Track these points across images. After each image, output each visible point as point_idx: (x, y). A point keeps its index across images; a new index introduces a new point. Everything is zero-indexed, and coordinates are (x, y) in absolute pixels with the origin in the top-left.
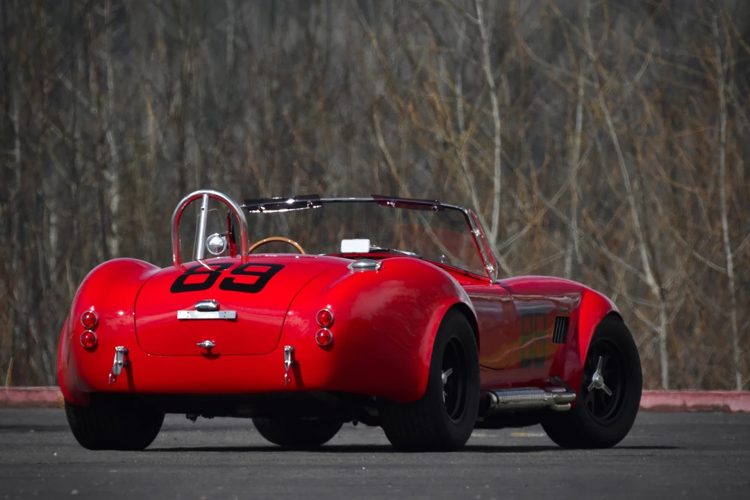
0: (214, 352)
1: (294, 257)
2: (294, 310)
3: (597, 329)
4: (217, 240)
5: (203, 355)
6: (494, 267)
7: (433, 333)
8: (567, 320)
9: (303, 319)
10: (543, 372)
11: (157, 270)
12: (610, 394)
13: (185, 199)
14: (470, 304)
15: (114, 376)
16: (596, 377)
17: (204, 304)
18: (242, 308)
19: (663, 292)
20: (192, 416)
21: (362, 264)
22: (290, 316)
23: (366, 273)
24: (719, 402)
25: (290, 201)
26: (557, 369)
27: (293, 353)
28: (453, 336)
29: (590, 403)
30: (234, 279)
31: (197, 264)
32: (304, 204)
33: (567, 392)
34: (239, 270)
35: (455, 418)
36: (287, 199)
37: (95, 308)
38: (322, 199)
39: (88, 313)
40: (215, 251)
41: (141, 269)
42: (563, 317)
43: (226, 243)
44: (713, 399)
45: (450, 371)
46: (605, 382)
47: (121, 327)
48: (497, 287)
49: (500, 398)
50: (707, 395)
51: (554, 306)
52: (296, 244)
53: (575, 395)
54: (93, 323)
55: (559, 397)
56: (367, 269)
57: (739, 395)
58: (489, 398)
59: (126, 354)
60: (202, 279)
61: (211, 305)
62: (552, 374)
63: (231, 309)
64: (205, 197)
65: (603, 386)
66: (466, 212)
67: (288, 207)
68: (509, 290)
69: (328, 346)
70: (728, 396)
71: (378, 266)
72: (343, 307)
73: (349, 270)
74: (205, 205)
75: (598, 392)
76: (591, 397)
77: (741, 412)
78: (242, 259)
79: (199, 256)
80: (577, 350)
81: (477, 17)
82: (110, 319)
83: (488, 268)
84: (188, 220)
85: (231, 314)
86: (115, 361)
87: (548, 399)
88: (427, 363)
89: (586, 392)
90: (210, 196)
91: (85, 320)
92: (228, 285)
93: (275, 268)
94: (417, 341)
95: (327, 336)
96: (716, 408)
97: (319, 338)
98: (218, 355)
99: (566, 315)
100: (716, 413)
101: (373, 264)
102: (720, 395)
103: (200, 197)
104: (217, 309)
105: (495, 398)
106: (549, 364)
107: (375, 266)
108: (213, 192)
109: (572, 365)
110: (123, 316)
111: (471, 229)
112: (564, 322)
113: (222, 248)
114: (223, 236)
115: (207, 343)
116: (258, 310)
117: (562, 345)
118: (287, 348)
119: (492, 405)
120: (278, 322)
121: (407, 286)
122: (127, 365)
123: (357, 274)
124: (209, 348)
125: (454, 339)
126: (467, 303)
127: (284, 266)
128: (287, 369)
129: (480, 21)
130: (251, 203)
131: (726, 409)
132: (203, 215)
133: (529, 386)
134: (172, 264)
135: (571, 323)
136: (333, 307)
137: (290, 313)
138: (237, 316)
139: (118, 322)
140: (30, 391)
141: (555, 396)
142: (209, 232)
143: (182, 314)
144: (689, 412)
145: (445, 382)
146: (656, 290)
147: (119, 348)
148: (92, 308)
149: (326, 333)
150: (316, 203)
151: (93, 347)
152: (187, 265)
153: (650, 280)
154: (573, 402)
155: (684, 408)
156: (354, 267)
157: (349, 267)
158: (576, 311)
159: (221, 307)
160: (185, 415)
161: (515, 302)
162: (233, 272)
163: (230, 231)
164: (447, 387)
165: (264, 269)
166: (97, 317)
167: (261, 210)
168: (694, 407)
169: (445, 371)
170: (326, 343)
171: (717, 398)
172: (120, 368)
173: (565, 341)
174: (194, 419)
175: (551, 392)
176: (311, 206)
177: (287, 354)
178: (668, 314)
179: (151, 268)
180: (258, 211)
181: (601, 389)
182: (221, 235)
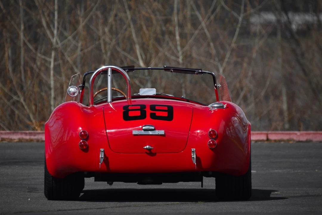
0: (152, 151)
5: (147, 153)
17: (148, 127)
20: (110, 183)
21: (216, 105)
34: (153, 108)
39: (83, 131)
54: (86, 137)
60: (137, 113)
61: (152, 127)
64: (109, 69)
69: (214, 149)
85: (162, 132)
86: (100, 156)
90: (112, 69)
91: (81, 135)
95: (214, 144)
97: (211, 144)
101: (222, 105)
104: (154, 130)
108: (113, 67)
115: (148, 147)
118: (193, 149)
124: (149, 150)
138: (165, 133)
143: (135, 132)
147: (102, 149)
149: (213, 141)
151: (86, 149)
156: (212, 107)
159: (156, 128)
160: (106, 182)
166: (87, 134)
170: (214, 147)
172: (102, 160)
174: (111, 184)
177: (194, 153)
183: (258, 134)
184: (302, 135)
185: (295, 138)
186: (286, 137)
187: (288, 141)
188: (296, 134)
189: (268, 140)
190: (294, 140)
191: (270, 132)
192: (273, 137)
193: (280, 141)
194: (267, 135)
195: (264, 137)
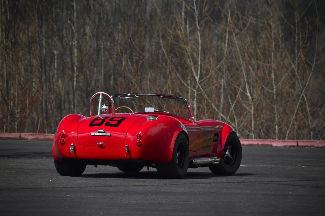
0: (103, 146)
1: (130, 114)
2: (129, 133)
3: (228, 137)
4: (105, 107)
5: (99, 147)
6: (195, 118)
7: (174, 140)
8: (218, 134)
9: (132, 136)
10: (210, 151)
11: (85, 118)
12: (232, 158)
13: (95, 95)
14: (186, 131)
15: (70, 153)
16: (227, 153)
17: (100, 131)
18: (112, 132)
19: (253, 99)
20: (96, 165)
21: (151, 118)
22: (128, 135)
23: (152, 121)
24: (269, 143)
25: (129, 95)
26: (215, 150)
27: (128, 147)
28: (181, 141)
29: (225, 161)
30: (109, 122)
31: (98, 117)
32: (133, 96)
33: (218, 158)
34: (112, 119)
35: (181, 168)
36: (128, 94)
37: (64, 130)
38: (139, 94)
39: (62, 133)
40: (104, 110)
41: (80, 118)
42: (217, 134)
43: (108, 107)
44: (267, 142)
45: (179, 153)
46: (230, 154)
47: (73, 137)
48: (195, 124)
49: (196, 161)
50: (265, 141)
51: (214, 129)
52: (130, 109)
53: (220, 159)
54: (64, 136)
55: (216, 160)
56: (153, 120)
57: (276, 141)
58: (192, 161)
59: (74, 146)
60: (99, 122)
61: (102, 131)
62: (213, 152)
63: (109, 132)
64: (101, 94)
65: (229, 155)
66: (186, 100)
67: (128, 96)
68: (199, 125)
69: (140, 145)
70: (272, 141)
71: (157, 119)
72: (145, 132)
73: (147, 120)
74: (101, 97)
75: (228, 157)
76: (225, 159)
77: (276, 146)
78: (112, 115)
79: (99, 114)
80: (221, 144)
81: (194, 7)
82: (69, 134)
83: (193, 118)
84: (95, 101)
85: (108, 134)
86: (71, 149)
87: (211, 161)
88: (172, 150)
89: (224, 158)
90: (103, 94)
91: (61, 135)
92: (108, 124)
93: (123, 119)
94: (169, 143)
95: (139, 142)
96: (268, 145)
97: (137, 143)
98: (104, 147)
99: (218, 133)
100: (268, 147)
101: (155, 118)
102: (269, 141)
103: (99, 94)
104: (104, 132)
105: (194, 161)
106: (212, 147)
107: (156, 119)
108: (103, 93)
109: (219, 149)
110: (73, 134)
111: (187, 105)
112: (218, 135)
113: (106, 109)
114: (107, 105)
115: (101, 143)
116: (117, 133)
117: (216, 142)
118: (126, 146)
119: (193, 163)
120: (124, 137)
121: (166, 125)
122: (75, 150)
123: (150, 122)
124: (101, 145)
125: (181, 143)
126: (185, 131)
127: (126, 118)
128: (126, 152)
129: (195, 8)
130: (116, 95)
131: (271, 146)
132: (100, 100)
133: (205, 156)
134: (90, 116)
135: (219, 135)
136: (142, 132)
137: (127, 134)
138: (110, 135)
139: (72, 135)
140: (45, 135)
141: (213, 160)
142: (102, 104)
143: (92, 134)
144: (260, 146)
145: (178, 156)
146: (250, 98)
147: (72, 144)
148: (63, 131)
149: (139, 141)
150: (137, 96)
151: (64, 143)
152: (95, 116)
153: (249, 95)
154: (220, 161)
155: (258, 145)
156: (149, 119)
157: (147, 119)
158: (221, 132)
159: (105, 131)
160: (93, 165)
161: (201, 129)
162: (109, 120)
163: (109, 104)
164: (178, 158)
165: (119, 119)
166: (65, 134)
167: (119, 97)
168: (261, 144)
169: (178, 153)
171: (268, 142)
172: (72, 151)
173: (217, 141)
174: (96, 167)
175: (212, 158)
176: (135, 96)
177: (126, 148)
178: (254, 106)
179: (83, 117)
180: (118, 98)
181: (229, 156)
182: (106, 106)
183: (291, 141)
184: (320, 143)
185: (316, 145)
186: (309, 144)
187: (311, 146)
188: (316, 142)
189: (298, 145)
190: (315, 146)
191: (299, 140)
192: (301, 144)
193: (305, 146)
194: (297, 142)
195: (295, 144)
